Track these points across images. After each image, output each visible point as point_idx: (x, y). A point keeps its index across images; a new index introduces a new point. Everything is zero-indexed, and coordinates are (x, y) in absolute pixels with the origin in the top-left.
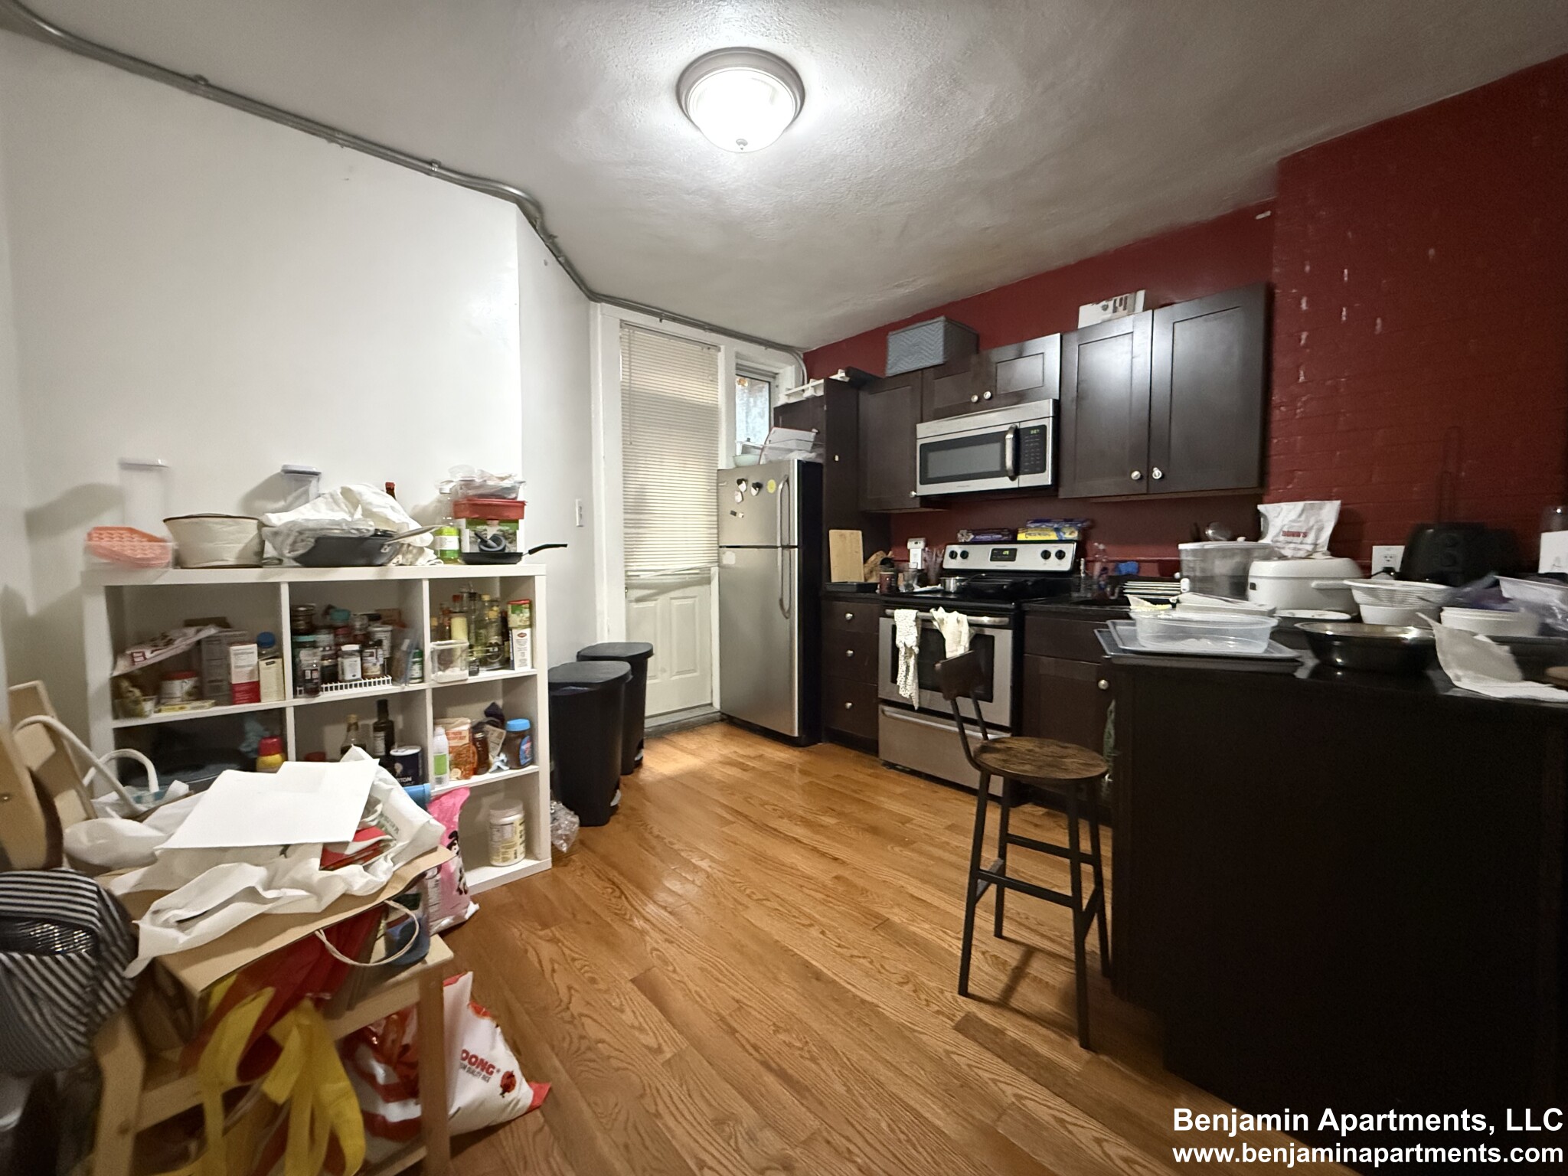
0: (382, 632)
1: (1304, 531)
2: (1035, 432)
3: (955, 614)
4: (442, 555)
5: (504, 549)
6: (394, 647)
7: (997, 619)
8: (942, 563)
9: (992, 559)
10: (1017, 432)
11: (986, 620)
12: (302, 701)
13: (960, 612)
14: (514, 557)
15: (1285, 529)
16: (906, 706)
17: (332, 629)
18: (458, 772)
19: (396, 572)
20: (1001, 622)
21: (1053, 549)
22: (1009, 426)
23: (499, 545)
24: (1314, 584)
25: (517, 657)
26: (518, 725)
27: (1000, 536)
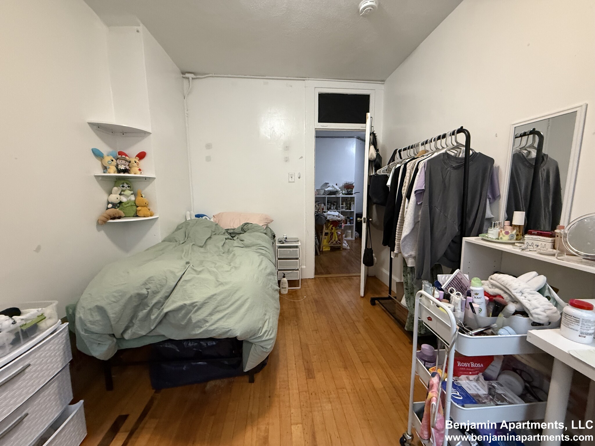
0: (335, 204)
4: (343, 194)
14: (352, 194)
19: (338, 196)
23: (350, 192)
25: (352, 209)
26: (352, 218)
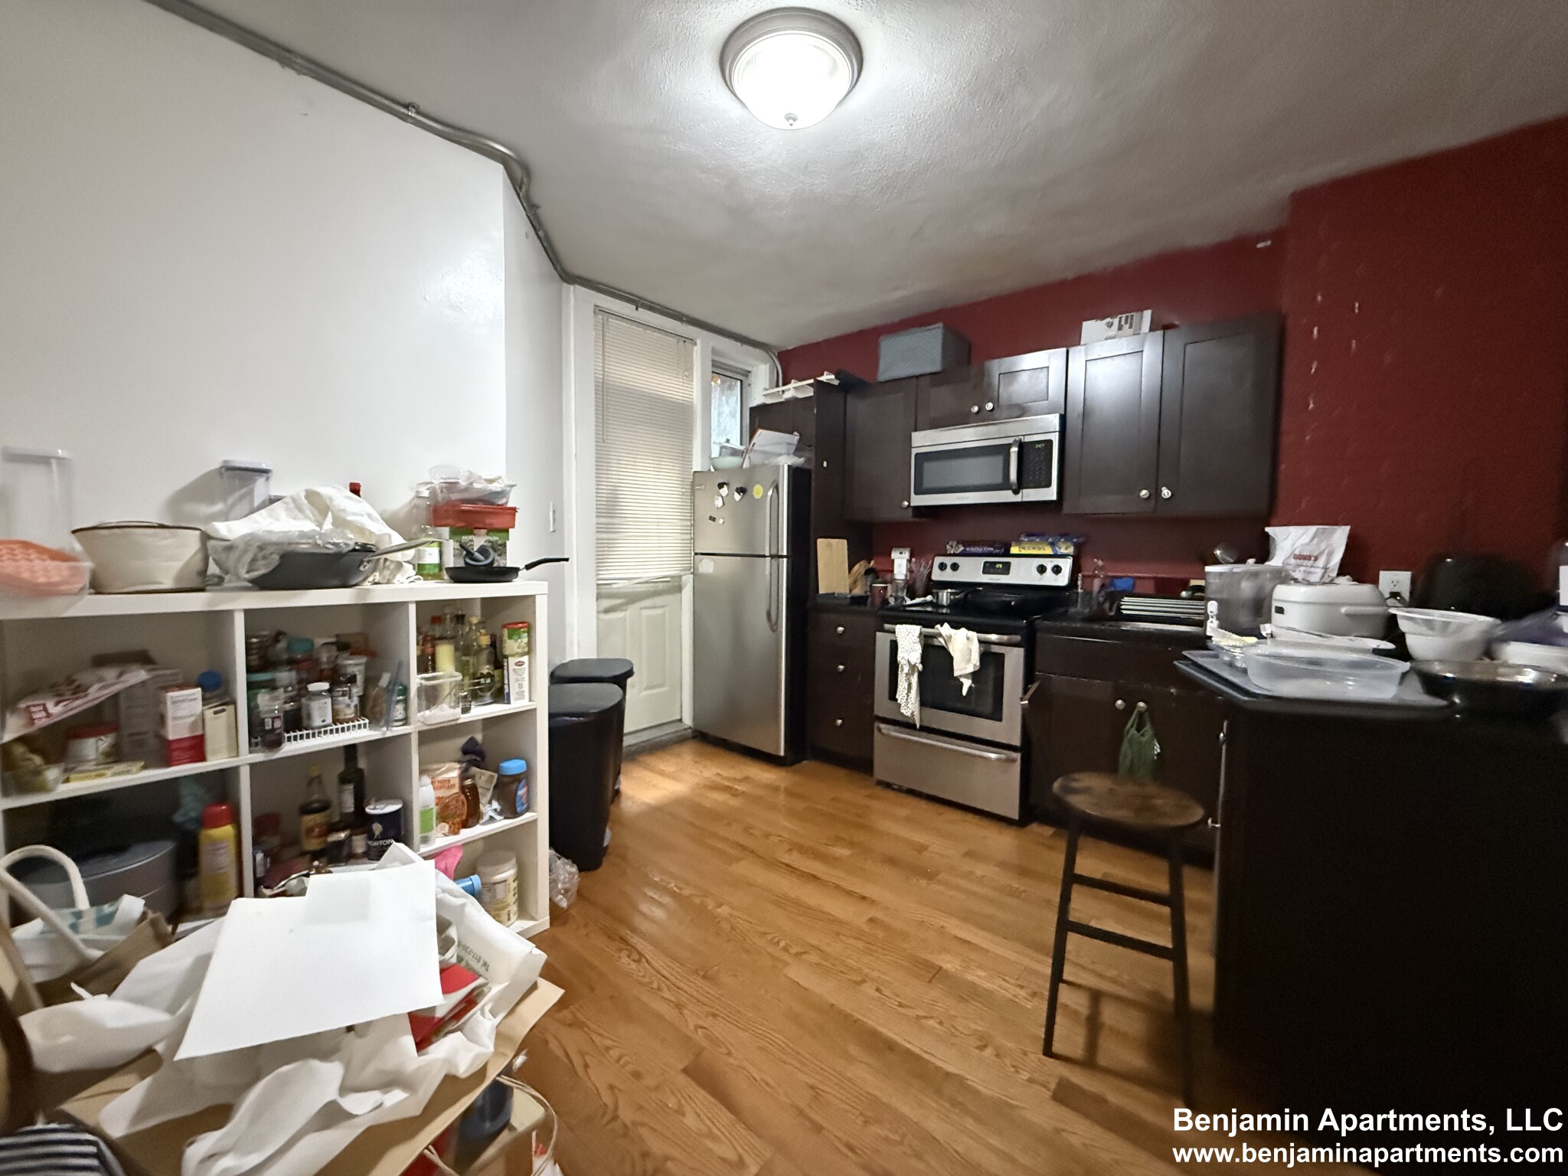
0: (354, 665)
1: (1315, 554)
2: (1040, 446)
3: (963, 630)
4: (421, 569)
5: (492, 562)
6: (370, 681)
7: (1005, 637)
8: (930, 574)
9: (984, 572)
10: (1022, 446)
11: (994, 637)
12: (259, 757)
13: (969, 629)
14: (507, 574)
15: (1297, 552)
16: (907, 725)
17: (292, 663)
18: (446, 827)
19: (380, 594)
20: (1009, 639)
21: (1049, 564)
22: (1013, 439)
23: (486, 558)
24: (1343, 610)
25: (513, 688)
26: (513, 767)
27: (992, 549)
